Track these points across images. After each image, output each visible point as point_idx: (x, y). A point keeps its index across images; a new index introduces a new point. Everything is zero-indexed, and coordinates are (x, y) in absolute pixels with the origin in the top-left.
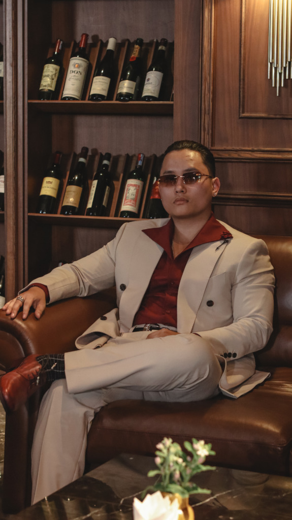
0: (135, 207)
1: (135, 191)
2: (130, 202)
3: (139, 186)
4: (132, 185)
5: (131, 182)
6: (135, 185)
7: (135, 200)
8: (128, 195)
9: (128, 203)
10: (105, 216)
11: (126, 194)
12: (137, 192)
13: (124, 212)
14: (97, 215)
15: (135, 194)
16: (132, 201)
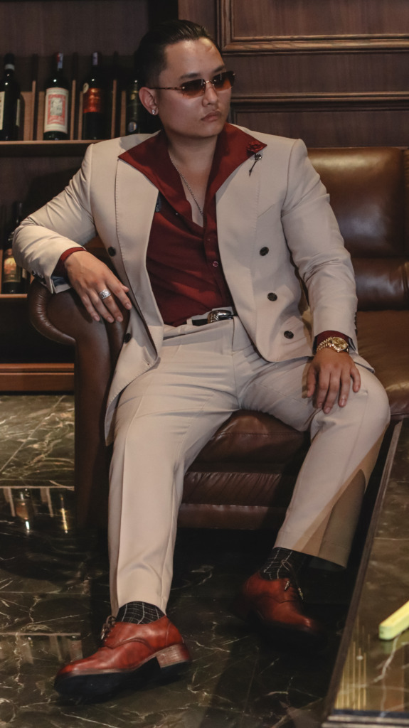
0: (64, 125)
1: (61, 104)
2: (57, 119)
3: (65, 97)
4: (55, 96)
5: (53, 91)
6: (58, 96)
7: (62, 115)
8: (51, 109)
9: (54, 121)
10: (16, 139)
11: (49, 109)
12: (64, 105)
13: (50, 133)
14: (9, 140)
15: (61, 107)
16: (59, 117)
